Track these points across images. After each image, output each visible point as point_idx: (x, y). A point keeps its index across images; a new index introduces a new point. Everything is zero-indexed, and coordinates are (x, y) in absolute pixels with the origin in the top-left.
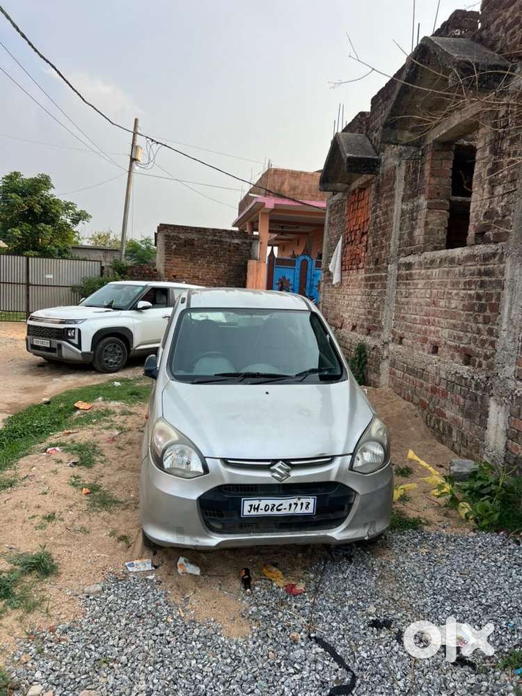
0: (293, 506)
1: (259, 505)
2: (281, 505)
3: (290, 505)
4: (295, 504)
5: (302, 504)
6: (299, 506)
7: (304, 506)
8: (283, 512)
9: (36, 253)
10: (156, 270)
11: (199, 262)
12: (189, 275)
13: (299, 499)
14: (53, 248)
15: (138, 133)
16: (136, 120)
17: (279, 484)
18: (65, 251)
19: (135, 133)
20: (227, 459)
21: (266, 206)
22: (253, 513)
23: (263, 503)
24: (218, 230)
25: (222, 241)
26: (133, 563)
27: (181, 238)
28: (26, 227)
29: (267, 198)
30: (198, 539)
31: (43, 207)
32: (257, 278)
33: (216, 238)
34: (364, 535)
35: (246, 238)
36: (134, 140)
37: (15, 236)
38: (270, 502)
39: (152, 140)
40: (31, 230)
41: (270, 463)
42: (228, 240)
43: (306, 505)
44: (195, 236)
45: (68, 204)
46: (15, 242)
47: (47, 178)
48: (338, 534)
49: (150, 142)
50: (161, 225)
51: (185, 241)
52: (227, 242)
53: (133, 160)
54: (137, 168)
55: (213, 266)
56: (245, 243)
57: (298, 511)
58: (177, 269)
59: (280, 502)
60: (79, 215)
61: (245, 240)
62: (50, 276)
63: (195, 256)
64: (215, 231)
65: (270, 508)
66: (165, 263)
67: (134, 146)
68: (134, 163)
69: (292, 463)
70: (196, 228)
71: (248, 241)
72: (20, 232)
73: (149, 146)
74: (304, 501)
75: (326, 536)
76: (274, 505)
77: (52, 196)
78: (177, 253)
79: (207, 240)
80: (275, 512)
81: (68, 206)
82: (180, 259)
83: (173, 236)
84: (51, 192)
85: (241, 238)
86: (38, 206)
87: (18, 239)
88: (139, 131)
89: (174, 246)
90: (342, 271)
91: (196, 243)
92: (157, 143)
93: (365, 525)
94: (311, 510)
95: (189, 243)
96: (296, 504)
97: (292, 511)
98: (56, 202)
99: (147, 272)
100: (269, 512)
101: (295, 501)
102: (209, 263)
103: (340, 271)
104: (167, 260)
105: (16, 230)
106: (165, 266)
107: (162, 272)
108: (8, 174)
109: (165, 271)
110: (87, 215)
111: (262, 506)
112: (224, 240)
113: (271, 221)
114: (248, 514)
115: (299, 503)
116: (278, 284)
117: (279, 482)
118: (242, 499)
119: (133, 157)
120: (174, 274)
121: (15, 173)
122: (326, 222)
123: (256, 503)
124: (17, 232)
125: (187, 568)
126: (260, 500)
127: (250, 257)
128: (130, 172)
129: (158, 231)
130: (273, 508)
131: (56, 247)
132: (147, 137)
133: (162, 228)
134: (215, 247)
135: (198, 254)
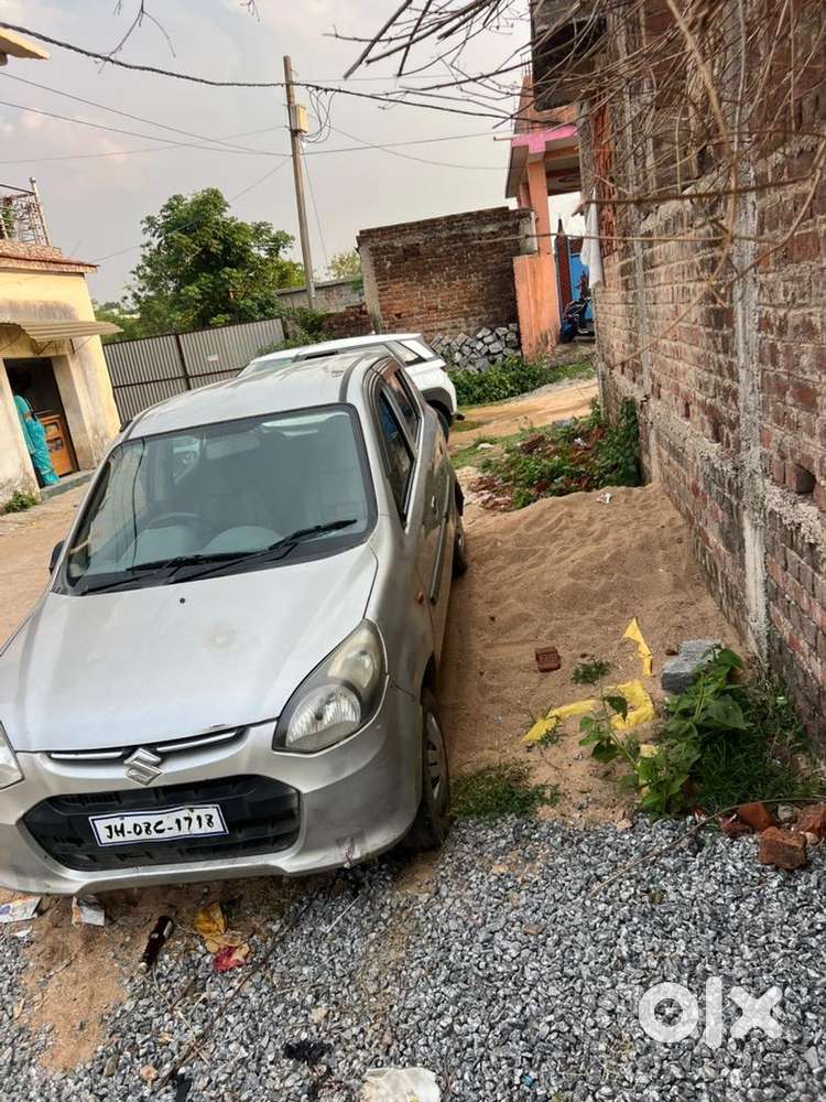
0: (185, 824)
1: (122, 825)
2: (161, 823)
3: (178, 821)
4: (186, 819)
5: (199, 818)
6: (195, 822)
7: (204, 821)
8: (167, 834)
9: (228, 317)
10: (365, 313)
11: (433, 280)
12: (421, 307)
13: (192, 810)
14: (249, 303)
15: (293, 84)
16: (286, 60)
17: (144, 789)
18: (268, 303)
19: (289, 85)
20: (51, 752)
21: (531, 151)
22: (117, 839)
23: (129, 822)
24: (454, 216)
25: (466, 235)
26: (9, 907)
27: (397, 248)
28: (205, 279)
29: (530, 135)
30: (47, 882)
31: (223, 241)
32: (535, 286)
33: (454, 232)
34: (340, 860)
35: (507, 219)
36: (289, 96)
37: (192, 297)
38: (141, 820)
39: (318, 88)
40: (213, 283)
41: (119, 754)
42: (475, 230)
43: (206, 820)
44: (418, 238)
45: (259, 226)
46: (196, 308)
47: (216, 193)
48: (287, 862)
49: (315, 92)
50: (361, 232)
51: (405, 251)
52: (474, 234)
53: (295, 133)
54: (304, 145)
55: (458, 282)
56: (506, 227)
57: (196, 829)
58: (399, 302)
59: (158, 818)
60: (275, 240)
61: (505, 223)
62: (214, 358)
63: (423, 272)
64: (451, 221)
65: (144, 829)
66: (380, 296)
67: (292, 108)
68: (298, 139)
69: (159, 749)
70: (418, 223)
71: (510, 224)
72: (197, 290)
73: (314, 100)
74: (203, 812)
75: (266, 867)
76: (149, 825)
77: (232, 220)
78: (394, 275)
79: (440, 239)
80: (154, 835)
81: (259, 230)
82: (401, 284)
83: (384, 247)
84: (227, 215)
85: (498, 220)
86: (215, 242)
87: (197, 301)
88: (294, 79)
89: (389, 264)
90: (602, 258)
91: (422, 249)
92: (326, 90)
93: (339, 842)
94: (218, 826)
95: (412, 252)
96: (189, 819)
97: (185, 831)
98: (240, 228)
99: (352, 318)
100: (144, 836)
101: (186, 813)
102: (450, 278)
103: (598, 260)
104: (381, 290)
105: (191, 288)
106: (380, 301)
107: (378, 313)
108: (166, 203)
109: (382, 310)
110: (287, 236)
111: (128, 827)
112: (468, 231)
113: (549, 175)
114: (110, 841)
115: (194, 816)
116: (578, 288)
117: (144, 786)
118: (90, 818)
119: (294, 128)
120: (398, 312)
121: (175, 198)
122: (581, 165)
123: (116, 822)
124: (193, 290)
125: (82, 916)
126: (122, 817)
127: (519, 252)
128: (294, 155)
129: (359, 245)
130: (147, 829)
131: (253, 299)
132: (308, 85)
133: (365, 237)
134: (455, 249)
135: (430, 268)
